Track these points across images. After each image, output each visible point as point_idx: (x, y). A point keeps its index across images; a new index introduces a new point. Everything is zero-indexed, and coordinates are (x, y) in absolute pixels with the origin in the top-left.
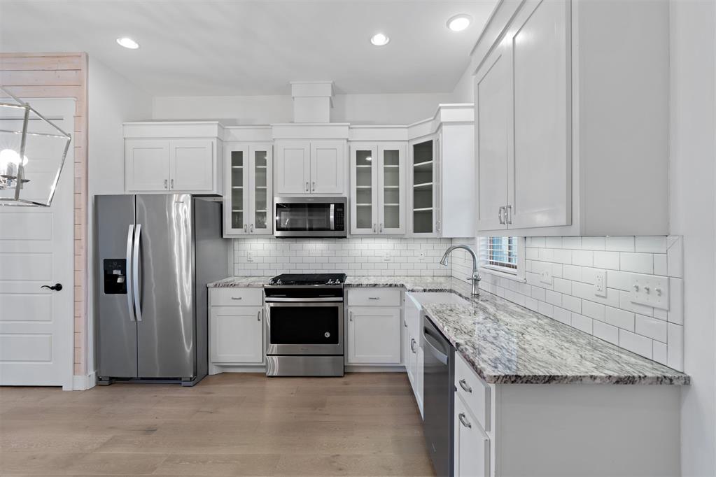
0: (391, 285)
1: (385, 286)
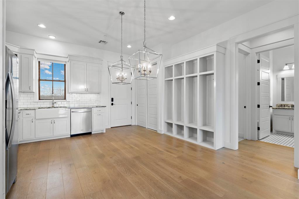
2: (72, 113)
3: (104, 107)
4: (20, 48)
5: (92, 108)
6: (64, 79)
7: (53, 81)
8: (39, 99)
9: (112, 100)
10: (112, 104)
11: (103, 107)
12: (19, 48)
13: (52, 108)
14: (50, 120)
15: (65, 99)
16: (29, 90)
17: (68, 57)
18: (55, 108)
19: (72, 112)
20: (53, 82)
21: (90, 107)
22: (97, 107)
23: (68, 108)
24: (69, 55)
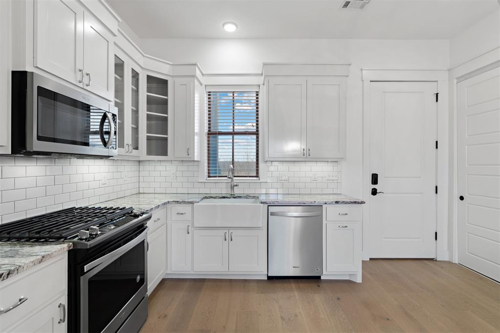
1: (162, 205)
2: (272, 216)
3: (358, 203)
4: (172, 65)
5: (324, 206)
6: (255, 128)
7: (233, 133)
8: (209, 177)
9: (375, 179)
10: (374, 192)
11: (355, 202)
12: (170, 64)
13: (229, 198)
14: (222, 232)
15: (257, 176)
16: (187, 156)
17: (262, 74)
18: (234, 198)
19: (272, 214)
20: (233, 137)
21: (316, 203)
22: (337, 202)
23: (262, 203)
24: (265, 64)
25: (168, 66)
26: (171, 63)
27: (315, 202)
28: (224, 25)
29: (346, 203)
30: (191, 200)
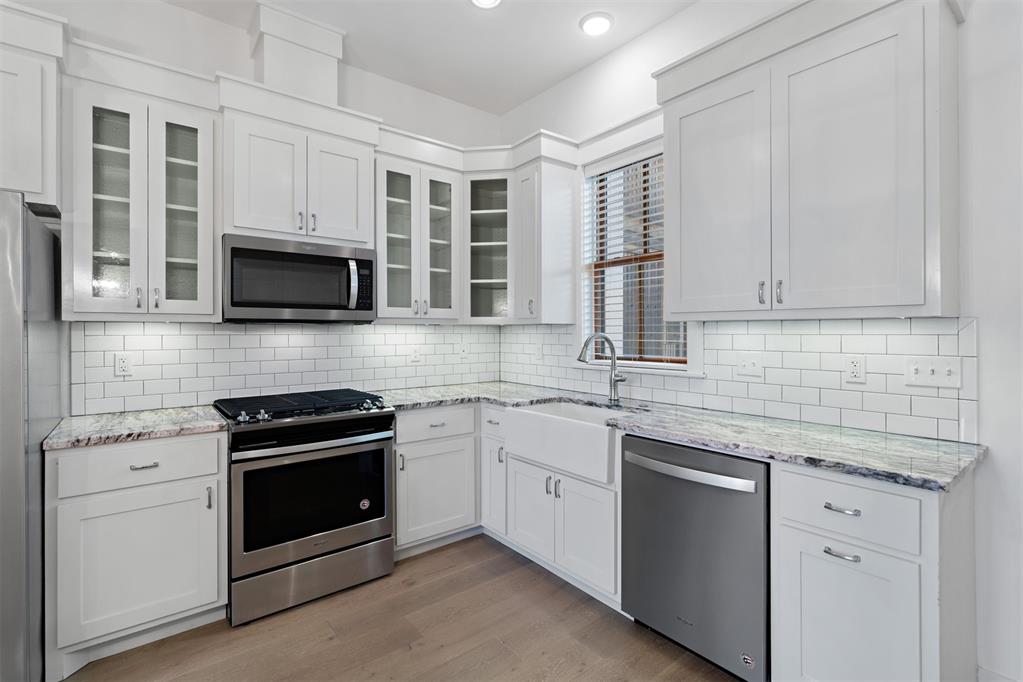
0: (462, 400)
1: (455, 402)
7: (640, 258)
12: (508, 149)
21: (740, 450)
22: (812, 462)
23: (608, 425)
24: (657, 76)
25: (505, 153)
26: (509, 146)
27: (737, 446)
28: (581, 25)
29: (849, 473)
30: (503, 400)
